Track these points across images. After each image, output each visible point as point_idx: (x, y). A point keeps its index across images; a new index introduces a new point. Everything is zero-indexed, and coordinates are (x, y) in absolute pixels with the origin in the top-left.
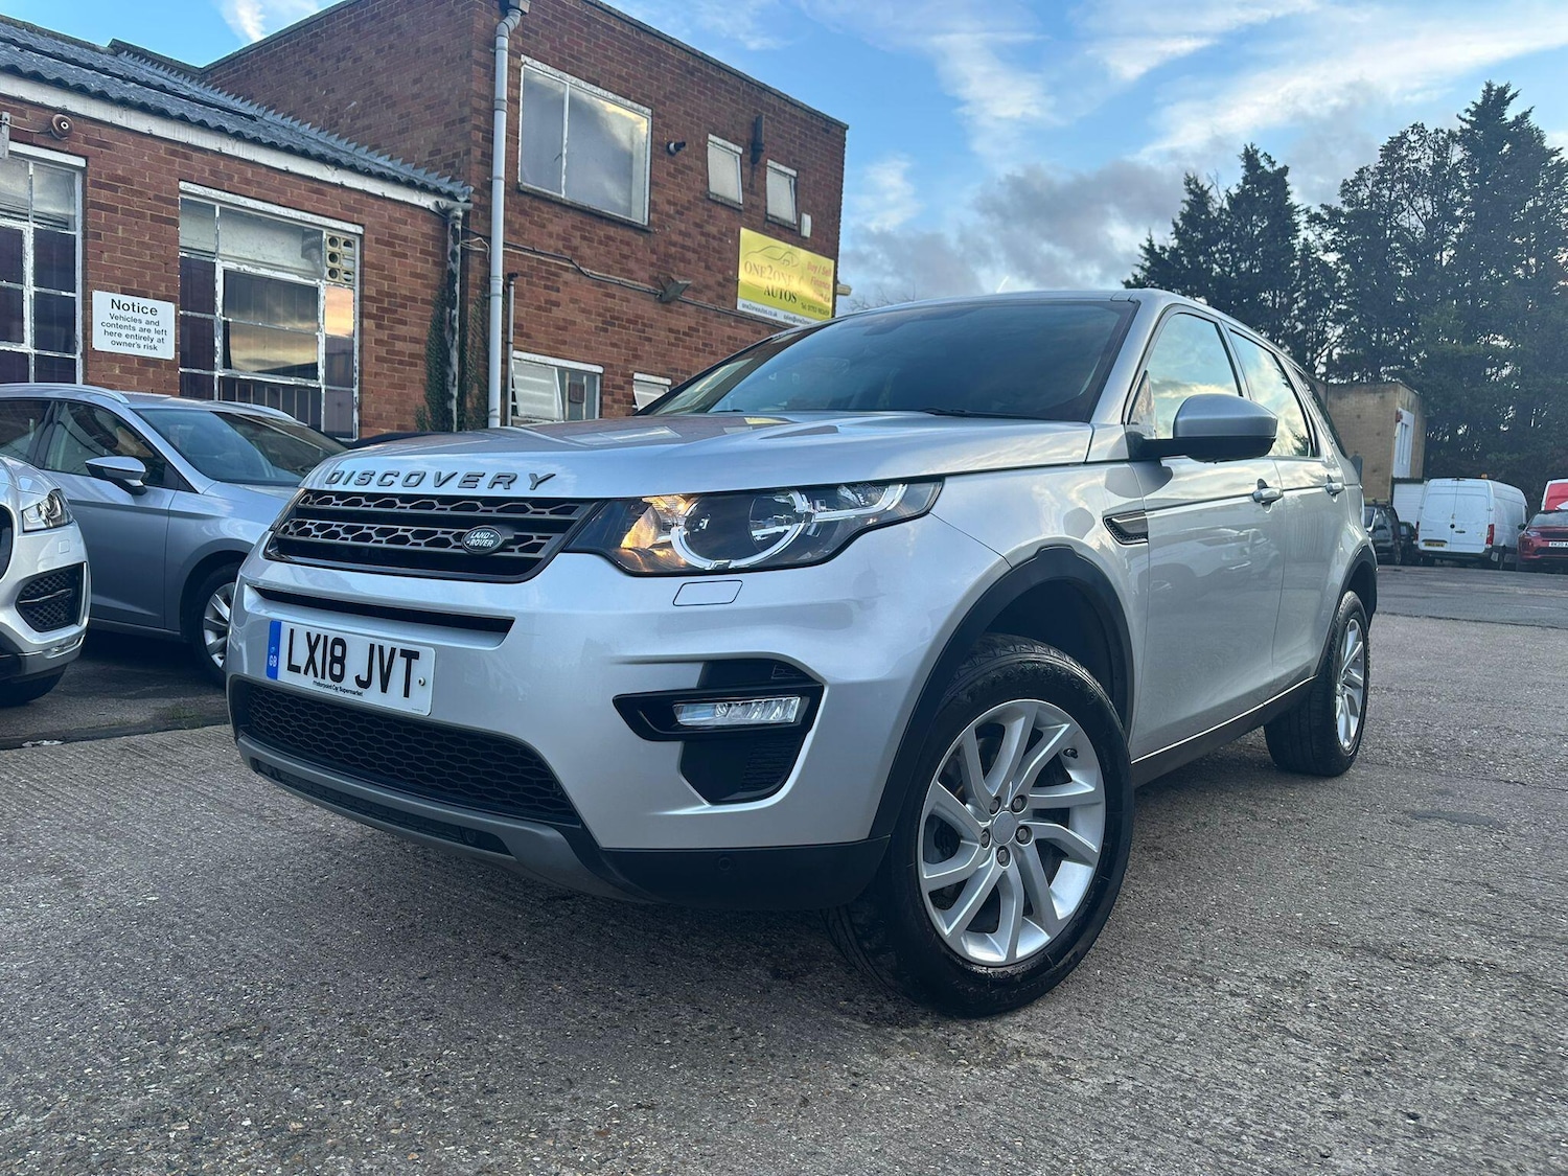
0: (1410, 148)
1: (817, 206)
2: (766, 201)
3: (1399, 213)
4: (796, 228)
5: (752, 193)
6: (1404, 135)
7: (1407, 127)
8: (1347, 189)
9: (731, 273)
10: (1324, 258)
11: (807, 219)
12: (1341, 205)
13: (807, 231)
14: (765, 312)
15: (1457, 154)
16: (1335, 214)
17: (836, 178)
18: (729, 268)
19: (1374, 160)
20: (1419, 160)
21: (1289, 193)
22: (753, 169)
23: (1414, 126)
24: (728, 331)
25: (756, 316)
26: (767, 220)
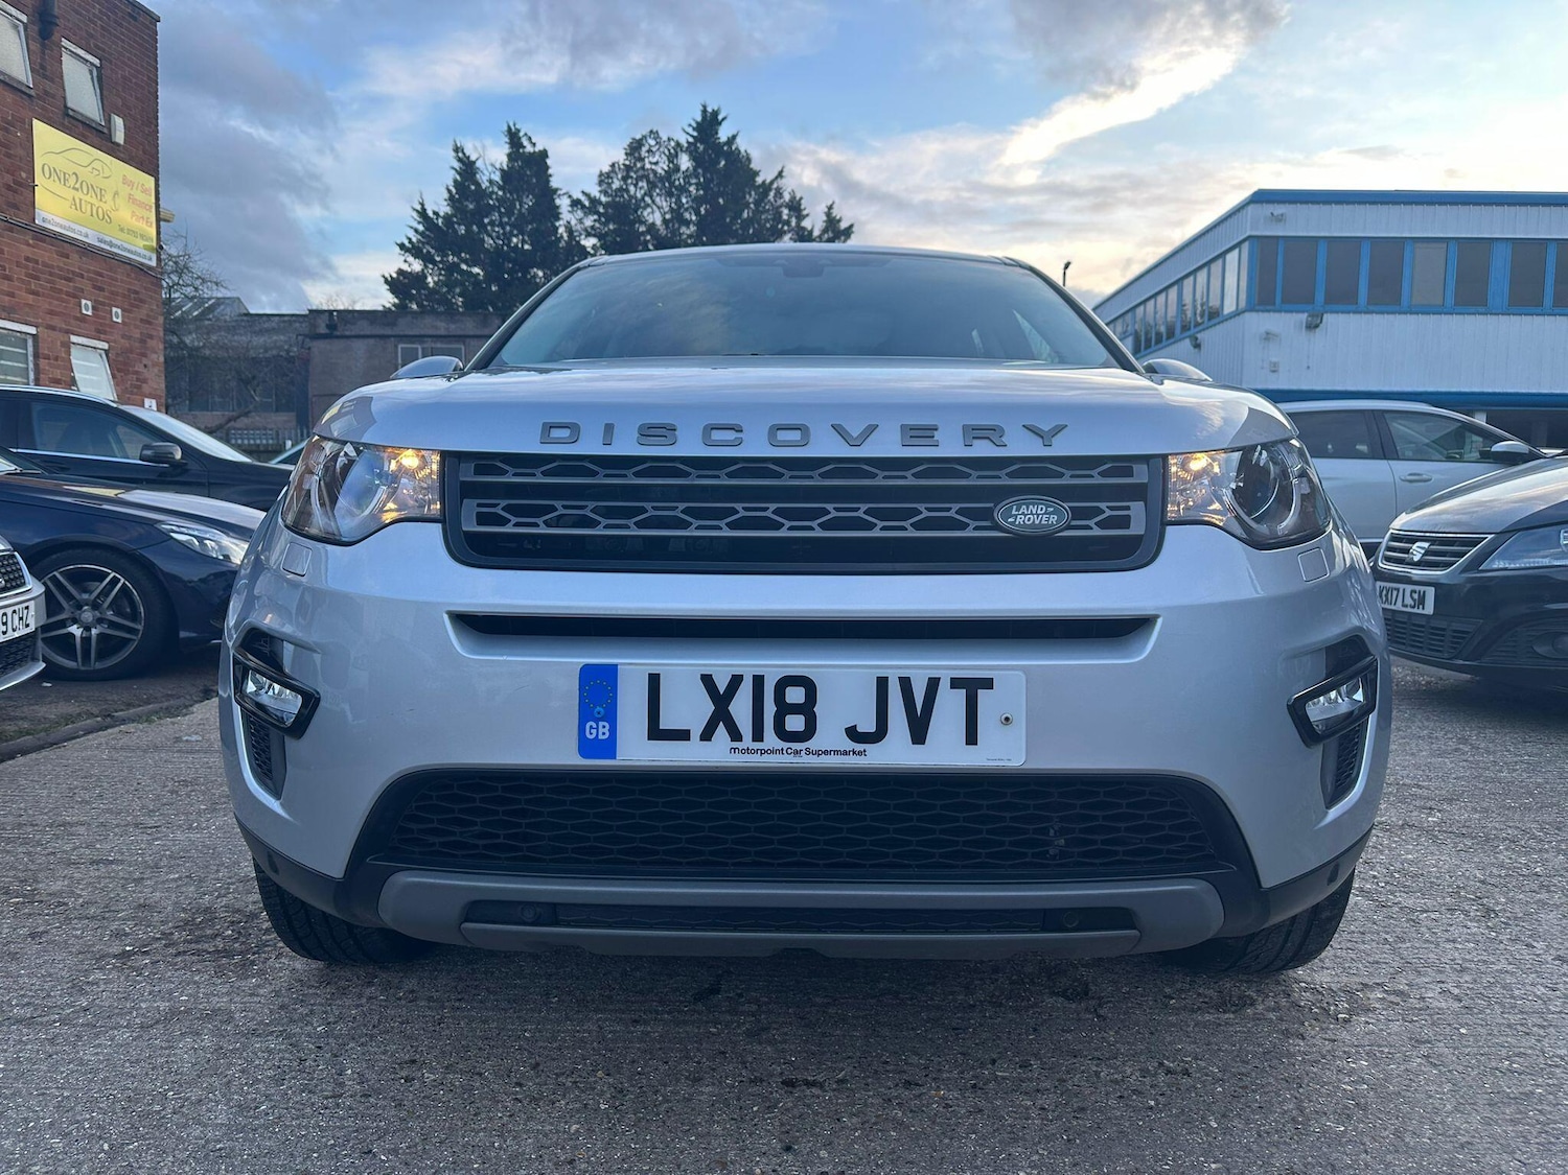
0: (649, 151)
1: (129, 108)
2: (64, 90)
3: (645, 208)
4: (105, 131)
5: (45, 77)
6: (644, 137)
7: (645, 132)
8: (604, 179)
9: (24, 175)
10: (583, 242)
11: (118, 122)
12: (598, 195)
13: (119, 137)
14: (73, 231)
15: (685, 162)
16: (594, 201)
17: (149, 77)
18: (21, 169)
19: (620, 157)
20: (656, 163)
21: (550, 176)
22: (43, 46)
23: (651, 132)
24: (26, 251)
25: (61, 234)
26: (68, 115)
